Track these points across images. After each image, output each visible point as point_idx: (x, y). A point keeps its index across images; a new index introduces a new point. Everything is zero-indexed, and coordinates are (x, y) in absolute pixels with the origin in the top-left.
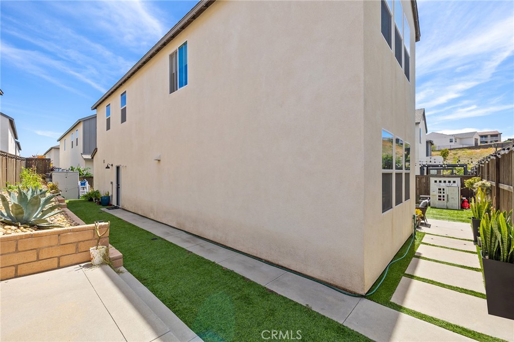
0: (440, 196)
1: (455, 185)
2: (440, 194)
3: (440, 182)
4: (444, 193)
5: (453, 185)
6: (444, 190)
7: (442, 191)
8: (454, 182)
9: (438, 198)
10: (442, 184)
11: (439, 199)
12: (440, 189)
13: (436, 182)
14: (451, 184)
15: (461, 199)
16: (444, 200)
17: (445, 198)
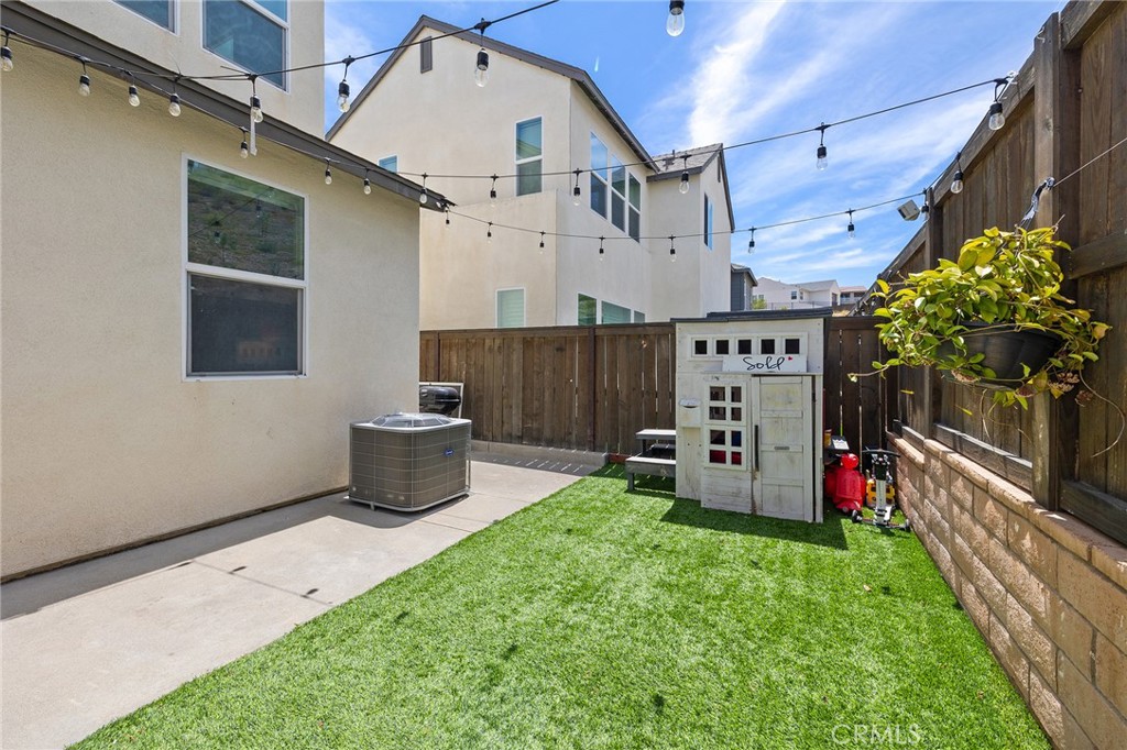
0: (718, 437)
1: (797, 363)
2: (718, 425)
3: (722, 347)
4: (736, 415)
5: (787, 367)
6: (736, 394)
7: (728, 404)
8: (792, 346)
9: (708, 447)
10: (733, 360)
11: (717, 457)
12: (716, 394)
13: (701, 347)
14: (774, 358)
15: (829, 452)
16: (736, 459)
17: (745, 449)
